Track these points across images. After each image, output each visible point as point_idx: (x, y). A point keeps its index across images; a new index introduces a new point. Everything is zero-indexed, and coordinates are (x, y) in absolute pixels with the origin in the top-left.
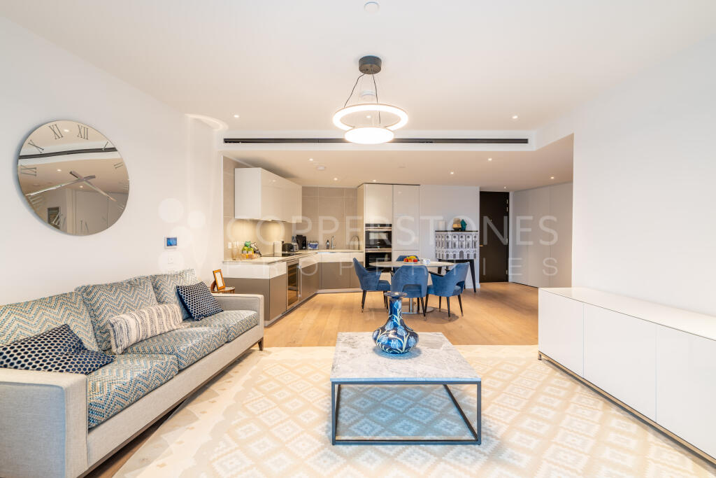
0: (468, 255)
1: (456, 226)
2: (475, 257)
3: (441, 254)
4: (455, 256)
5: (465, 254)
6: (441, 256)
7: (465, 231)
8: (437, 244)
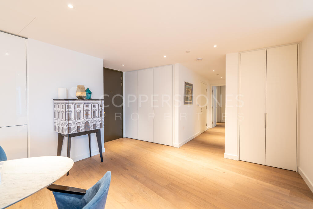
0: (94, 125)
1: (79, 94)
2: (101, 127)
3: (61, 127)
4: (78, 128)
5: (91, 124)
6: (61, 130)
7: (90, 99)
8: (56, 115)
